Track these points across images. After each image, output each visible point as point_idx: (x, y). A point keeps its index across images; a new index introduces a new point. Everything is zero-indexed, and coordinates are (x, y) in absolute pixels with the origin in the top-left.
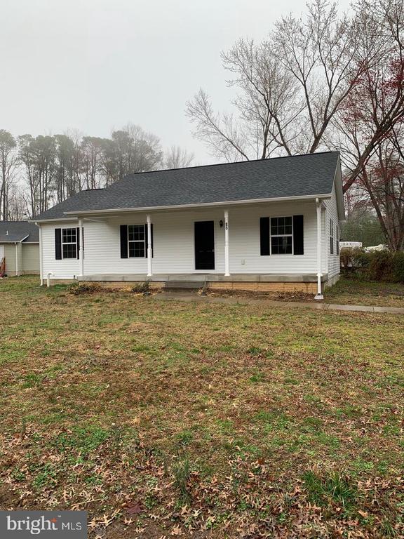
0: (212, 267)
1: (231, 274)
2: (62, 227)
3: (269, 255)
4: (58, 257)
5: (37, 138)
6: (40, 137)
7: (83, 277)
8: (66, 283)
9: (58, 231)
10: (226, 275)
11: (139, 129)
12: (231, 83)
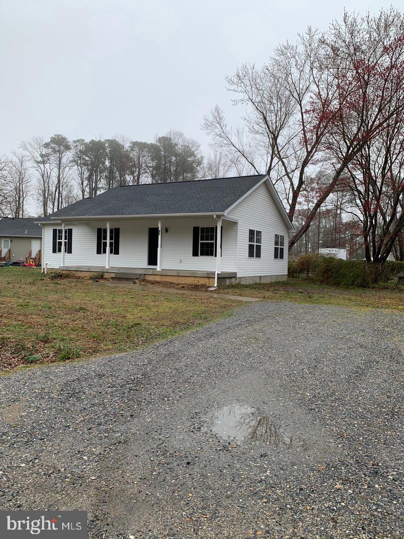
1: (162, 270)
2: (58, 228)
3: (198, 256)
4: (54, 251)
5: (90, 143)
6: (93, 142)
7: (63, 267)
9: (55, 231)
11: (181, 135)
12: (235, 102)
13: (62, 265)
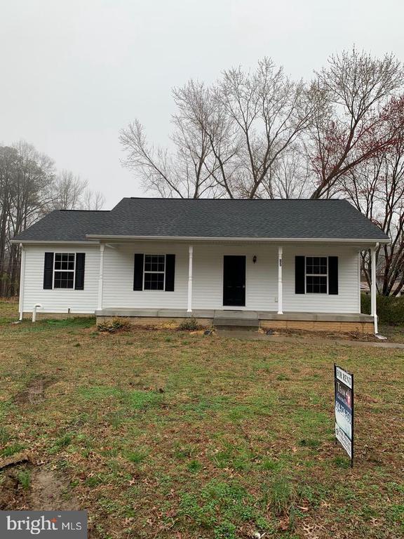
0: (243, 304)
2: (55, 251)
3: (304, 293)
4: (47, 285)
7: (102, 311)
8: (58, 318)
9: (48, 257)
10: (279, 313)
13: (100, 309)
